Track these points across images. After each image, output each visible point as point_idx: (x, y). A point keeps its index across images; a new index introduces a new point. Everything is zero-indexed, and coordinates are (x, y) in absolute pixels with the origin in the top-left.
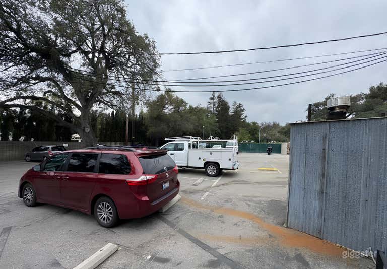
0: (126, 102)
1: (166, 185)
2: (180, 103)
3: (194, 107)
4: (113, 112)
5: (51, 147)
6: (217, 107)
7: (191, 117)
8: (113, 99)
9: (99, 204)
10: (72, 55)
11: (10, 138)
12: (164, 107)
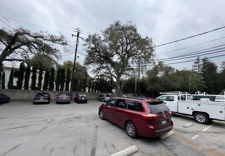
0: (136, 73)
1: (164, 122)
2: (168, 69)
3: (180, 71)
4: (129, 78)
5: (105, 95)
6: (203, 69)
7: (178, 78)
8: (129, 72)
9: (128, 124)
10: (114, 56)
11: (94, 91)
12: (157, 73)
